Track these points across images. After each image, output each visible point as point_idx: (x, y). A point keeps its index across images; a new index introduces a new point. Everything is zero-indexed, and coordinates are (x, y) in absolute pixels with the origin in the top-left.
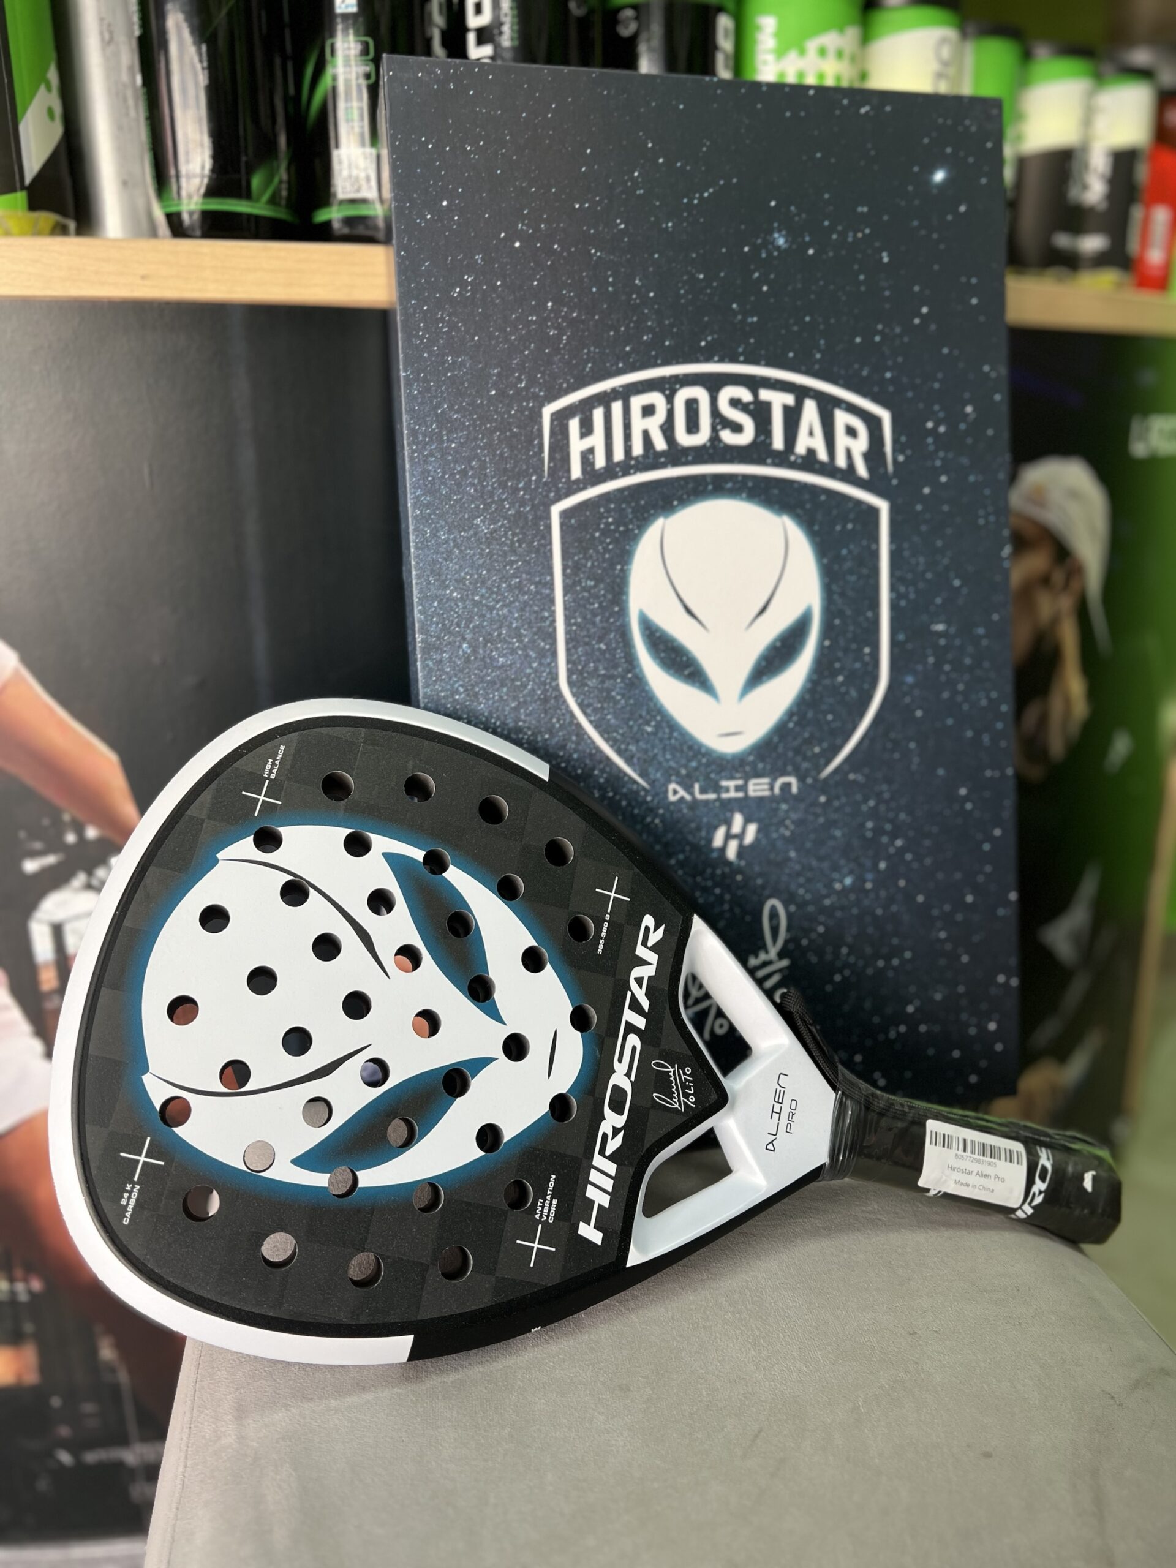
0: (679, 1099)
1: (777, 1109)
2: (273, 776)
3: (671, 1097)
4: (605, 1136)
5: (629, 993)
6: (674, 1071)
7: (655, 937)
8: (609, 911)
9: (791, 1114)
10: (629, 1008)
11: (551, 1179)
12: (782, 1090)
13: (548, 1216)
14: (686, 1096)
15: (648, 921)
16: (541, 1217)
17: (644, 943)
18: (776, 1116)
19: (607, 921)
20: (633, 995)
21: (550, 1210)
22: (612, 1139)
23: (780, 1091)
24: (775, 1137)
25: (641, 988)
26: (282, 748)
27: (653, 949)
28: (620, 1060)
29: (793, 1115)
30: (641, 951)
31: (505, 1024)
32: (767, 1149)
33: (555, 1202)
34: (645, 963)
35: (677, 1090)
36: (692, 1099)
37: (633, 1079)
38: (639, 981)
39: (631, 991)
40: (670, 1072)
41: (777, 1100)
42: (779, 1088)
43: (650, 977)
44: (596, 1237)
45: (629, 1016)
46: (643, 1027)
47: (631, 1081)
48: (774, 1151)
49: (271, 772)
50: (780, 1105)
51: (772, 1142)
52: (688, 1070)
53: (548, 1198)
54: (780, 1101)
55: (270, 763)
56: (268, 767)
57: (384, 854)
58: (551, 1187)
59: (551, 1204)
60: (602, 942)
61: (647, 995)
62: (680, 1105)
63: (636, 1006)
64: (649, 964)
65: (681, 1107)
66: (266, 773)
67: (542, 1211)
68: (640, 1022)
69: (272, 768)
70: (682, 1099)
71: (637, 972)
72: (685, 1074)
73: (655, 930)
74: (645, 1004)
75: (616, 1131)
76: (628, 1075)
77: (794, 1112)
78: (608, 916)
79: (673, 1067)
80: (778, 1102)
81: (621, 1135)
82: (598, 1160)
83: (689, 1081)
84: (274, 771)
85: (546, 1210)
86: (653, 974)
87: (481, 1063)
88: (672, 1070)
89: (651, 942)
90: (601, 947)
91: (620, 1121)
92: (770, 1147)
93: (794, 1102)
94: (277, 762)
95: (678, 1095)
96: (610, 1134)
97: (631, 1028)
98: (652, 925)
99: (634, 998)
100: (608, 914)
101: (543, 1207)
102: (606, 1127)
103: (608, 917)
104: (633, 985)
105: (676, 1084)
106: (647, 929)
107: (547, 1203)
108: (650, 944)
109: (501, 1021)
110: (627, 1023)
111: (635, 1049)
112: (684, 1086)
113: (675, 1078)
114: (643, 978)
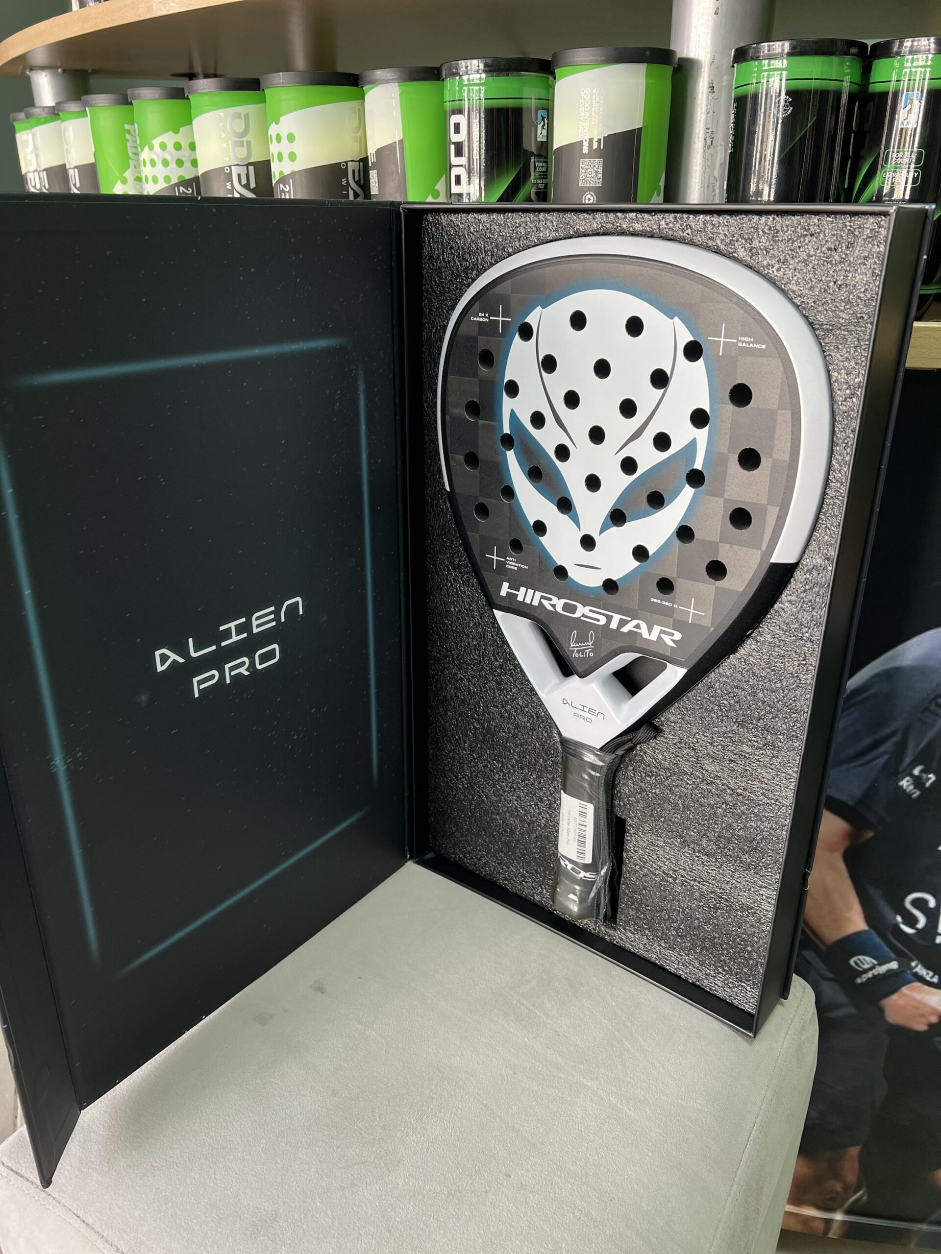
0: (574, 647)
1: (586, 709)
2: (740, 344)
3: (576, 642)
4: (550, 599)
5: (629, 619)
6: (589, 645)
7: (667, 639)
8: (680, 607)
10: (621, 619)
11: (525, 566)
12: (595, 714)
13: (509, 564)
14: (578, 652)
15: (678, 636)
16: (508, 560)
17: (662, 632)
18: (582, 708)
19: (672, 605)
20: (629, 622)
21: (512, 565)
22: (549, 604)
24: (570, 704)
25: (634, 627)
26: (764, 347)
28: (591, 611)
29: (583, 719)
30: (657, 629)
32: (563, 699)
33: (516, 568)
34: (650, 631)
35: (580, 646)
36: (577, 655)
37: (582, 618)
38: (638, 626)
39: (631, 620)
40: (589, 642)
41: (590, 710)
42: (597, 713)
43: (641, 634)
44: (503, 593)
45: (616, 618)
46: (611, 627)
47: (580, 617)
48: (563, 703)
49: (742, 342)
50: (588, 712)
51: (567, 703)
52: (592, 654)
53: (517, 565)
54: (590, 712)
55: (750, 339)
56: (747, 339)
57: (695, 439)
58: (522, 566)
59: (514, 566)
60: (659, 601)
61: (630, 631)
62: (572, 647)
63: (622, 623)
64: (650, 634)
66: (742, 339)
67: (510, 561)
68: (614, 625)
69: (746, 342)
70: (576, 649)
71: (643, 625)
72: (590, 652)
73: (672, 640)
74: (625, 629)
75: (554, 606)
76: (584, 616)
77: (585, 720)
79: (592, 645)
81: (552, 609)
82: (538, 594)
83: (586, 654)
84: (744, 344)
85: (511, 563)
87: (576, 521)
88: (590, 644)
89: (664, 636)
90: (655, 600)
91: (559, 609)
92: (565, 702)
93: (590, 721)
94: (751, 345)
95: (577, 647)
96: (552, 602)
97: (609, 619)
98: (674, 638)
99: (628, 622)
100: (678, 607)
101: (512, 561)
102: (555, 600)
103: (675, 606)
104: (635, 622)
105: (583, 646)
106: (673, 635)
107: (514, 564)
108: (662, 635)
109: (601, 533)
110: (612, 616)
111: (598, 620)
112: (583, 651)
113: (586, 646)
114: (640, 629)
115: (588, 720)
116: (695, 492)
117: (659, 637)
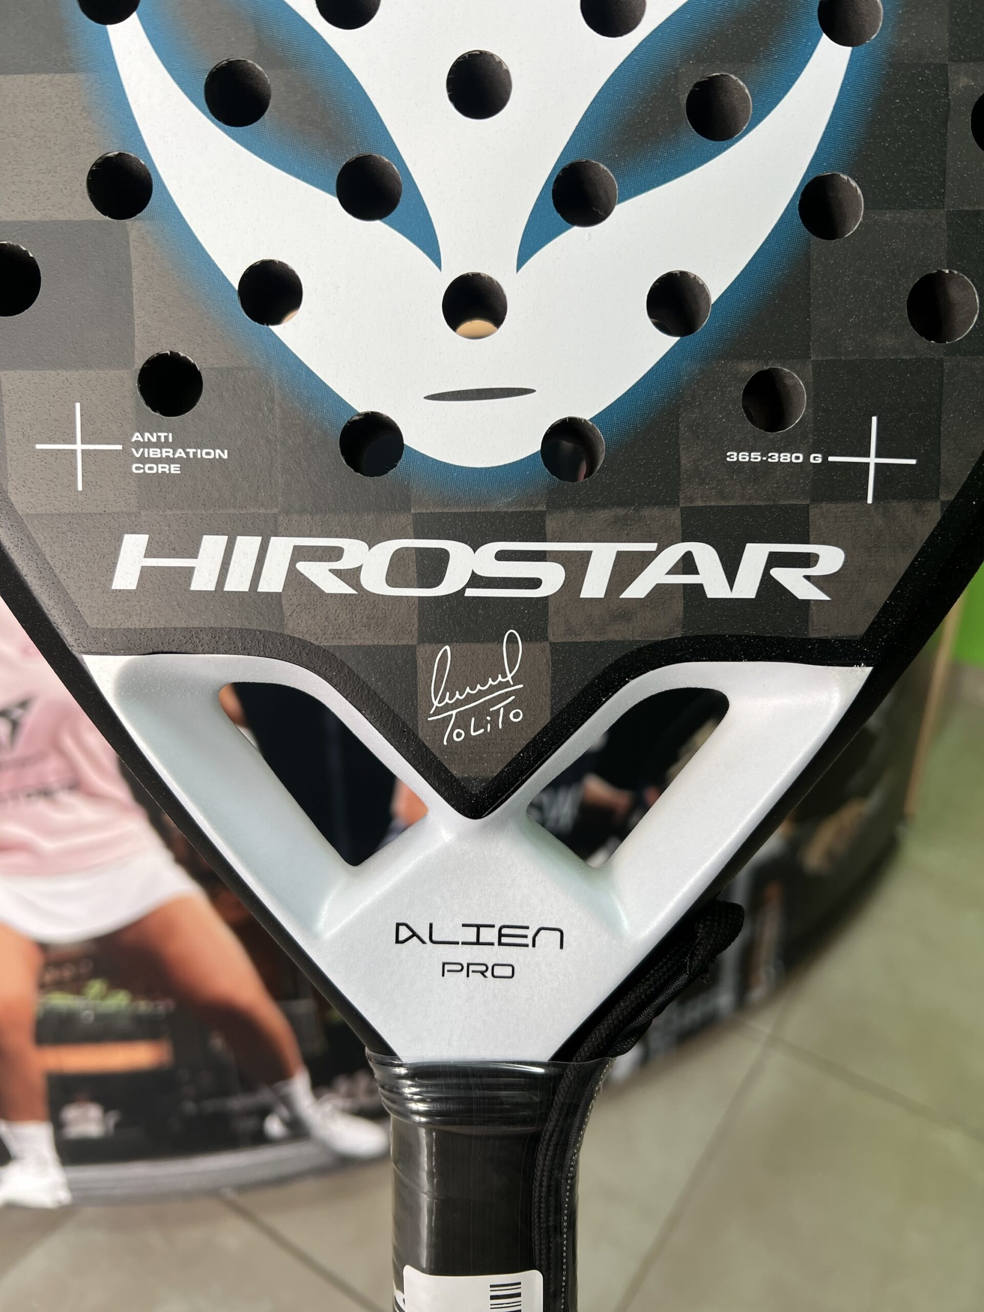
0: (448, 708)
1: (489, 935)
3: (451, 689)
4: (336, 554)
5: (652, 547)
6: (507, 684)
7: (797, 583)
8: (831, 459)
9: (483, 968)
10: (619, 554)
11: (218, 451)
12: (529, 941)
13: (143, 460)
14: (463, 721)
15: (831, 558)
16: (138, 445)
17: (775, 560)
18: (471, 934)
19: (807, 458)
20: (651, 556)
21: (157, 461)
22: (333, 571)
23: (526, 937)
24: (426, 939)
25: (670, 572)
27: (768, 584)
28: (502, 556)
29: (483, 973)
30: (755, 555)
31: (519, 266)
32: (398, 925)
33: (175, 469)
34: (731, 572)
35: (470, 699)
36: (459, 735)
37: (470, 592)
38: (687, 564)
39: (660, 550)
40: (504, 676)
41: (504, 931)
42: (530, 933)
43: (700, 587)
44: (126, 577)
45: (602, 556)
46: (585, 594)
47: (463, 589)
48: (397, 941)
50: (496, 942)
51: (414, 934)
52: (516, 715)
53: (180, 453)
54: (504, 940)
58: (203, 453)
59: (169, 461)
60: (750, 457)
61: (659, 589)
62: (438, 711)
63: (627, 568)
65: (434, 714)
67: (149, 445)
68: (594, 586)
70: (454, 712)
71: (705, 556)
72: (507, 709)
73: (813, 578)
74: (638, 589)
75: (351, 576)
76: (476, 581)
77: (488, 974)
78: (819, 461)
79: (515, 679)
80: (501, 935)
81: (345, 589)
82: (283, 546)
83: (494, 722)
85: (154, 453)
86: (711, 593)
87: (424, 237)
88: (509, 677)
89: (783, 576)
90: (743, 457)
92: (404, 933)
93: (507, 971)
95: (458, 704)
96: (343, 564)
97: (576, 566)
98: (822, 569)
99: (647, 558)
100: (825, 459)
101: (159, 445)
102: (355, 551)
103: (816, 458)
104: (675, 552)
105: (481, 694)
106: (812, 560)
107: (167, 452)
108: (776, 573)
109: (523, 257)
110: (586, 556)
111: (535, 583)
112: (481, 713)
113: (492, 689)
114: (696, 572)
115: (498, 971)
116: (852, 53)
117: (768, 583)
